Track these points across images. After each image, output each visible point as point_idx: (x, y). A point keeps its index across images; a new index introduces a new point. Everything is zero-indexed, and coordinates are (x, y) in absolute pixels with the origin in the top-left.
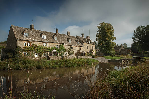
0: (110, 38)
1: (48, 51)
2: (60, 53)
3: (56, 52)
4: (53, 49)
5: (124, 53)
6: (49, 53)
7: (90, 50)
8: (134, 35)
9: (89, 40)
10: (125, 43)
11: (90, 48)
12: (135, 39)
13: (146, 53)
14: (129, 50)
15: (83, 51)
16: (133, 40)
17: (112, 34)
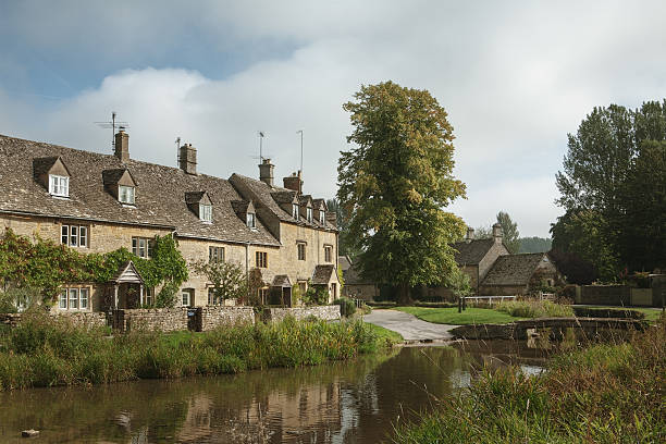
0: (428, 184)
1: (87, 281)
2: (157, 291)
3: (137, 286)
4: (122, 265)
5: (512, 282)
6: (92, 292)
7: (318, 267)
8: (568, 164)
9: (309, 204)
10: (507, 216)
11: (316, 257)
12: (574, 192)
13: (644, 284)
14: (542, 265)
15: (278, 277)
16: (560, 195)
17: (442, 160)
